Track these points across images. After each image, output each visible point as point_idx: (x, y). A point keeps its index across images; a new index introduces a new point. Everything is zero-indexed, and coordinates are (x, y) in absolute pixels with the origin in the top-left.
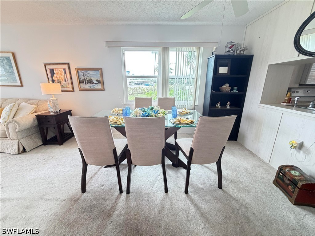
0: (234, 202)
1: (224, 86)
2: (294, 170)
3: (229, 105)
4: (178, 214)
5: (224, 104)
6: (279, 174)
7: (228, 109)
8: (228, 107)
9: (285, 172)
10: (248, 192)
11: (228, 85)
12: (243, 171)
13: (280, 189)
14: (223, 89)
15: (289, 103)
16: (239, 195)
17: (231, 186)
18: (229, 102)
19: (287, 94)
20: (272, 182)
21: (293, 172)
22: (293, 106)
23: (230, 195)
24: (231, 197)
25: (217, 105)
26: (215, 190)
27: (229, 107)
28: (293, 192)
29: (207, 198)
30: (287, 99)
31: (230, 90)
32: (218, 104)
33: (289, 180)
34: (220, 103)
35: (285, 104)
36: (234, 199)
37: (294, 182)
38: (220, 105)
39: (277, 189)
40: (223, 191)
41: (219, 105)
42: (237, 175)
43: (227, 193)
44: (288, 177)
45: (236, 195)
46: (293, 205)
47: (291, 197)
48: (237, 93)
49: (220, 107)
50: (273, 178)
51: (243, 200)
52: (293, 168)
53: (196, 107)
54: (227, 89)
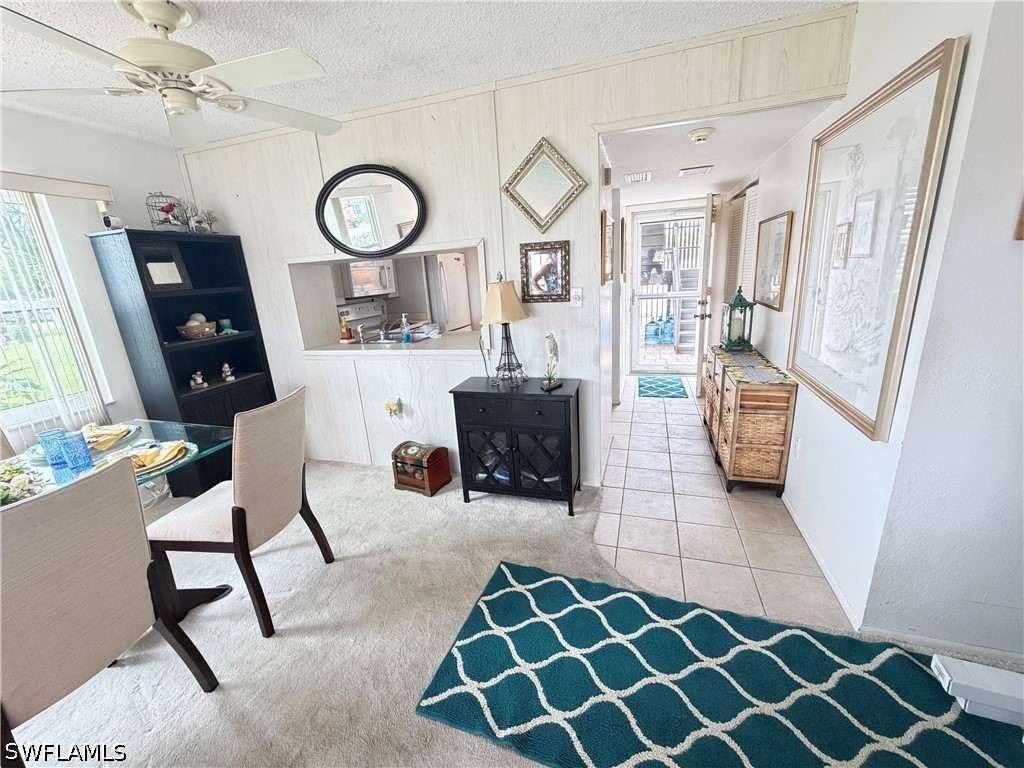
0: (367, 559)
1: (193, 324)
2: (409, 447)
3: (229, 373)
4: (289, 681)
5: (213, 374)
6: (397, 467)
7: (232, 384)
8: (231, 379)
9: (403, 458)
10: (375, 527)
11: (201, 318)
12: (345, 503)
13: (409, 490)
14: (196, 331)
15: (351, 338)
16: (367, 544)
17: (345, 542)
18: (226, 366)
19: (341, 322)
20: (393, 487)
21: (410, 451)
22: (359, 342)
23: (354, 557)
24: (360, 556)
25: (192, 383)
26: (325, 573)
27: (233, 378)
28: (423, 479)
29: (322, 596)
30: (344, 330)
31: (214, 330)
32: (195, 380)
33: (412, 465)
34: (199, 373)
35: (346, 341)
36: (365, 556)
37: (418, 465)
38: (204, 380)
39: (406, 492)
40: (337, 560)
41: (199, 380)
42: (340, 518)
43: (347, 558)
44: (409, 462)
45: (362, 548)
46: (430, 498)
47: (424, 489)
48: (237, 335)
49: (205, 385)
50: (393, 481)
51: (379, 545)
52: (406, 445)
53: (109, 409)
54: (207, 330)
